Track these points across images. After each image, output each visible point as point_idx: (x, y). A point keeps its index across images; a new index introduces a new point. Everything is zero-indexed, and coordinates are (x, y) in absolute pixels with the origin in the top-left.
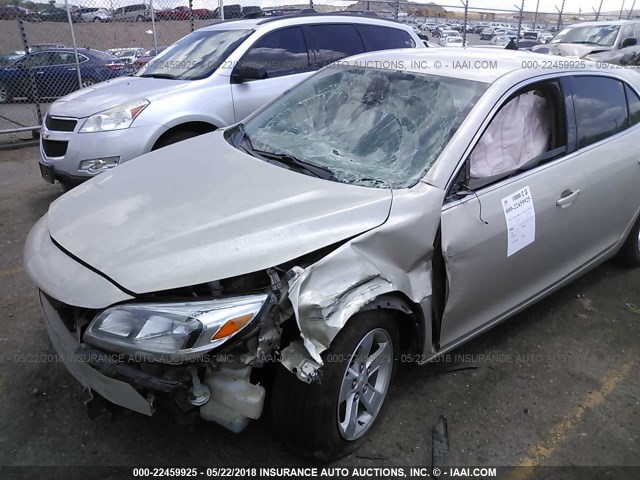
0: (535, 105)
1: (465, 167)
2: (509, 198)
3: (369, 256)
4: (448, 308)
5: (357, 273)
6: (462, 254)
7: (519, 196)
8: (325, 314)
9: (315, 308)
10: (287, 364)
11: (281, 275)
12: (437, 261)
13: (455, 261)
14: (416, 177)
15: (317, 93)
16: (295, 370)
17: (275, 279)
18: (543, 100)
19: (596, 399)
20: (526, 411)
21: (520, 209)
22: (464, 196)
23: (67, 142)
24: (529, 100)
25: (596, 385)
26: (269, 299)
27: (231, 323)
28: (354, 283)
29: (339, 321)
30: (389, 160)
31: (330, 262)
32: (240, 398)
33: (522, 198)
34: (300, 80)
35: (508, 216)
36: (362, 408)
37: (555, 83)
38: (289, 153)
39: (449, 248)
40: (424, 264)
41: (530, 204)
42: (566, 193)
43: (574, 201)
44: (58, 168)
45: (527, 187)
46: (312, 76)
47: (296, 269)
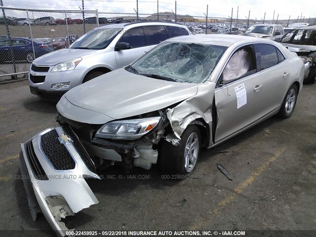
0: (244, 55)
1: (222, 76)
2: (237, 87)
3: (192, 106)
4: (217, 127)
5: (188, 111)
6: (222, 107)
7: (240, 87)
8: (180, 123)
9: (176, 122)
10: (168, 140)
11: (163, 112)
12: (214, 109)
13: (220, 109)
14: (205, 79)
15: (160, 52)
16: (171, 142)
17: (161, 113)
18: (247, 52)
19: (273, 159)
20: (248, 163)
21: (241, 91)
22: (221, 86)
23: (45, 77)
24: (242, 53)
25: (273, 155)
26: (161, 118)
27: (150, 125)
28: (188, 114)
29: (185, 126)
30: (193, 75)
31: (180, 107)
32: (151, 155)
33: (241, 88)
34: (152, 48)
35: (237, 94)
36: (190, 163)
37: (252, 46)
38: (155, 74)
39: (218, 104)
40: (209, 110)
41: (244, 90)
42: (257, 86)
43: (260, 89)
44: (40, 88)
45: (243, 84)
46: (157, 47)
47: (168, 109)
